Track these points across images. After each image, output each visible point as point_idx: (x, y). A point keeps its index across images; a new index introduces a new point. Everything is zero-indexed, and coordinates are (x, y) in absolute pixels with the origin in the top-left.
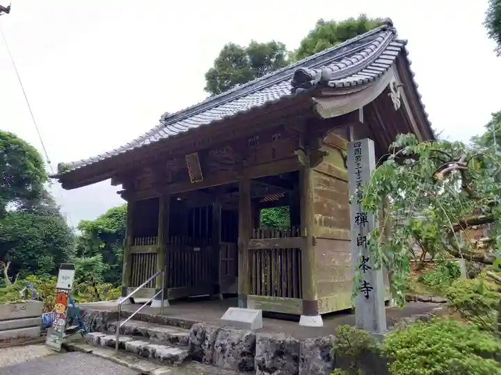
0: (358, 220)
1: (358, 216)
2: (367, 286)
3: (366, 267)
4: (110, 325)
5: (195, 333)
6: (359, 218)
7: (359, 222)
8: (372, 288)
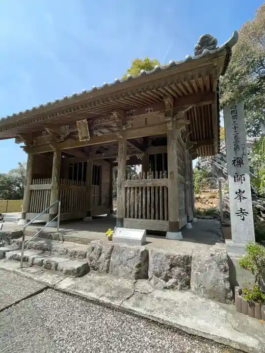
0: (234, 163)
1: (235, 160)
2: (243, 211)
3: (242, 198)
4: (14, 242)
5: (93, 249)
6: (236, 161)
7: (236, 164)
8: (247, 213)
